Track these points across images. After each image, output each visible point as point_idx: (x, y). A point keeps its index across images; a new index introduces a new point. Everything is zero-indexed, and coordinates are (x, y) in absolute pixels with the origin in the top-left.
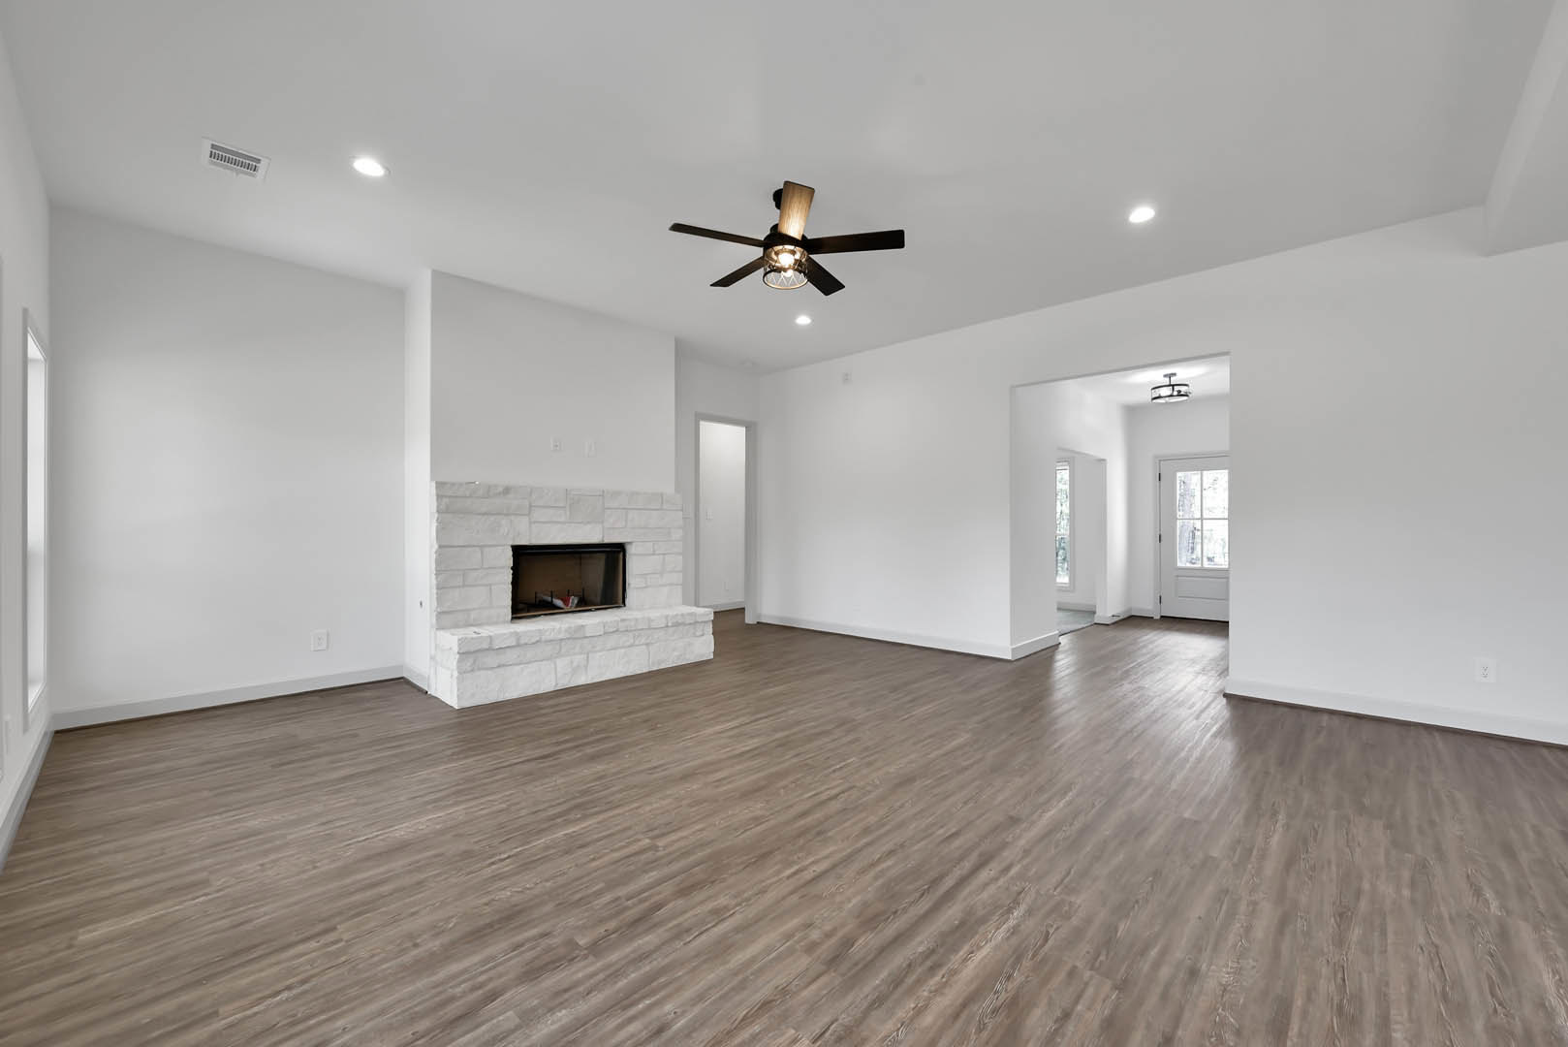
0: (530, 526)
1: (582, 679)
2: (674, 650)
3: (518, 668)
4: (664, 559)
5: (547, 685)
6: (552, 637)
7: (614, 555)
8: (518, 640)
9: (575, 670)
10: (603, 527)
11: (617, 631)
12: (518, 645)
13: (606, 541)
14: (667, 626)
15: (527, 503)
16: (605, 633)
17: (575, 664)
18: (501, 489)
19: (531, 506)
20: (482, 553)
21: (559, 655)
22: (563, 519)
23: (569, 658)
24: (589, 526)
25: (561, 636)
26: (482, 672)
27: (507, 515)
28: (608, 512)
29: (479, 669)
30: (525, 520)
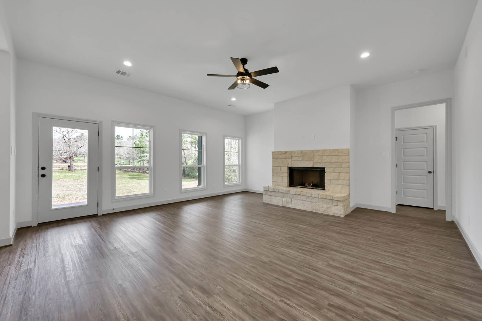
0: (292, 162)
1: (290, 206)
2: (322, 207)
3: (275, 197)
4: (339, 174)
5: (280, 204)
6: (282, 191)
7: (321, 171)
8: (274, 190)
9: (288, 202)
10: (313, 162)
11: (300, 194)
12: (274, 191)
13: (314, 167)
14: (319, 198)
15: (290, 155)
16: (296, 194)
17: (288, 201)
18: (284, 153)
19: (291, 156)
20: (281, 169)
21: (283, 197)
22: (300, 160)
23: (286, 199)
24: (309, 162)
25: (284, 192)
26: (267, 196)
27: (286, 159)
28: (315, 157)
29: (267, 195)
30: (290, 160)
